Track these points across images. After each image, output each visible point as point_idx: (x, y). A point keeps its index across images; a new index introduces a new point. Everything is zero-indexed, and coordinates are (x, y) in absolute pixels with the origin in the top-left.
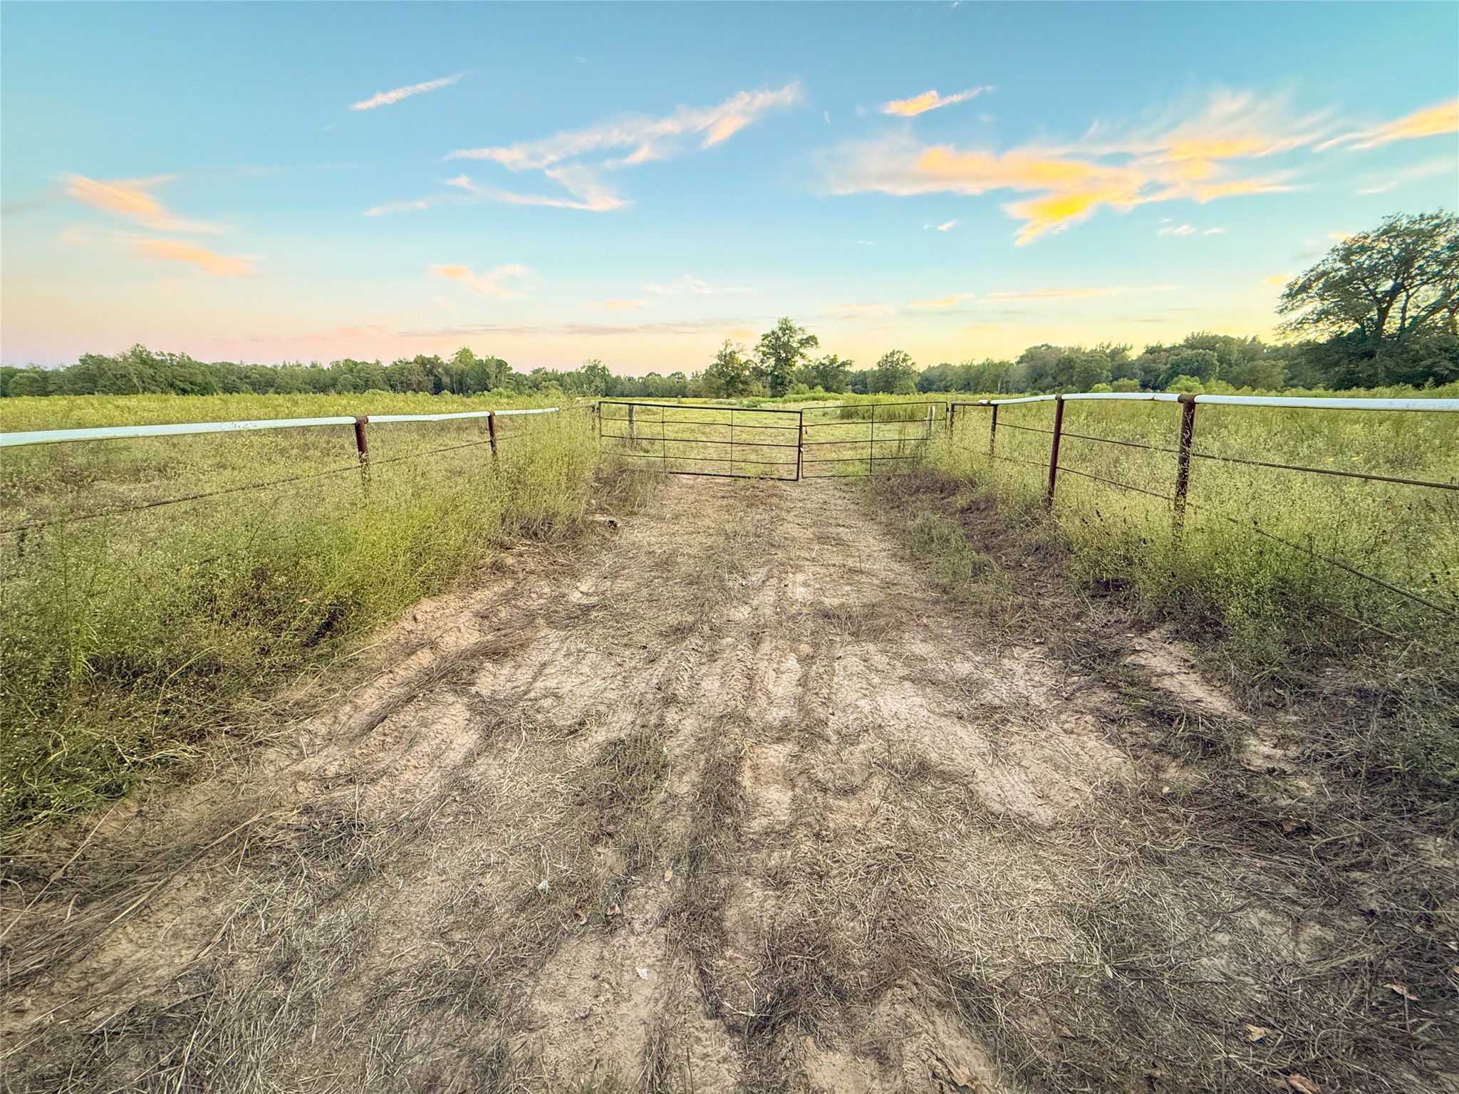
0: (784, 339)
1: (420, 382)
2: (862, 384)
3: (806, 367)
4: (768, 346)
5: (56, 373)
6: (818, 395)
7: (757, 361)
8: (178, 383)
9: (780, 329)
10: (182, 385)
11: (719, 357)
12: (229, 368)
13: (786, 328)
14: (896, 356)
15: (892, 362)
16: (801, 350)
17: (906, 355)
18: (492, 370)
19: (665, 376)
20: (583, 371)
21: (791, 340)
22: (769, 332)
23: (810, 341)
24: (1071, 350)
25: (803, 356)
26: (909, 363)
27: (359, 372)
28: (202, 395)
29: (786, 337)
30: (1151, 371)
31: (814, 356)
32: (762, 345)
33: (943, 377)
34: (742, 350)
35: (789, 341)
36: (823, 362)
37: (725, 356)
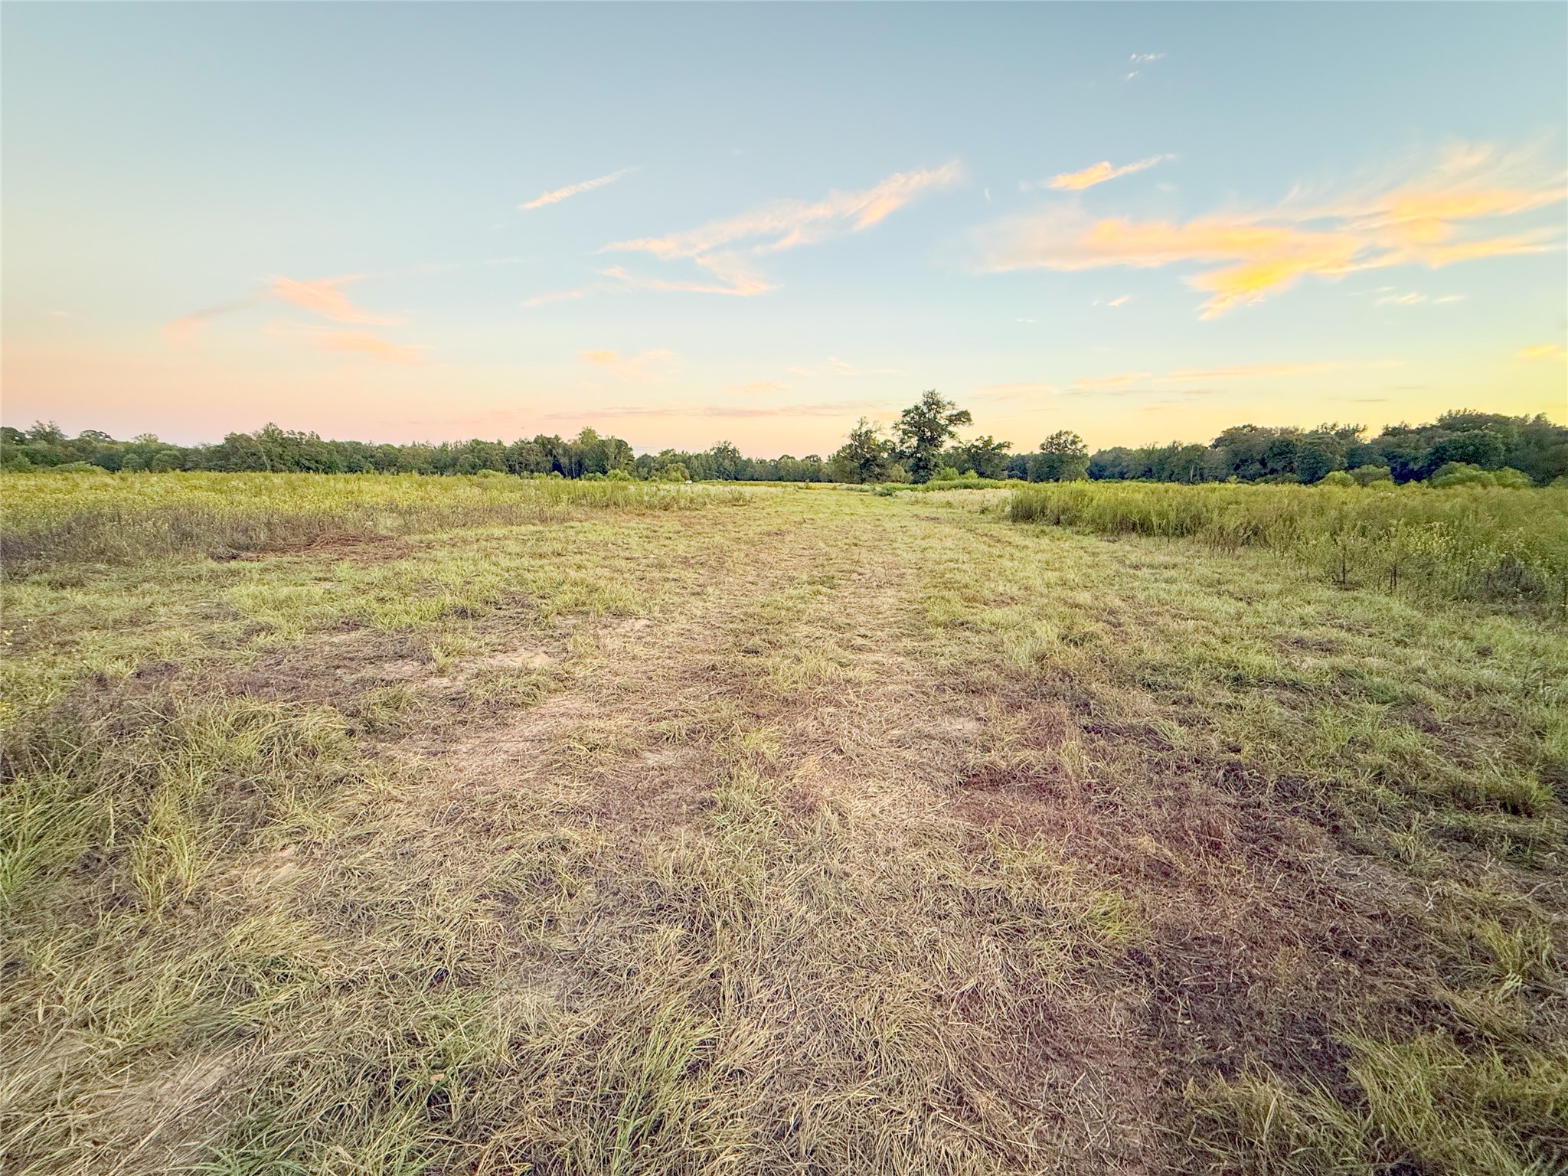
0: (931, 415)
1: (538, 463)
2: (1020, 469)
3: (956, 449)
4: (909, 424)
5: (196, 451)
6: (970, 481)
7: (896, 440)
8: (304, 461)
9: (925, 403)
10: (307, 464)
11: (853, 437)
12: (356, 447)
13: (933, 403)
14: (1064, 438)
15: (1059, 444)
16: (951, 428)
17: (1075, 436)
18: (611, 451)
19: (798, 459)
20: (712, 453)
21: (938, 416)
22: (911, 407)
23: (963, 417)
24: (1284, 431)
25: (952, 435)
26: (1079, 446)
27: (479, 452)
28: (326, 473)
29: (932, 413)
30: (1395, 457)
31: (966, 436)
32: (903, 423)
33: (1117, 463)
34: (880, 429)
35: (935, 417)
36: (976, 444)
37: (860, 436)
